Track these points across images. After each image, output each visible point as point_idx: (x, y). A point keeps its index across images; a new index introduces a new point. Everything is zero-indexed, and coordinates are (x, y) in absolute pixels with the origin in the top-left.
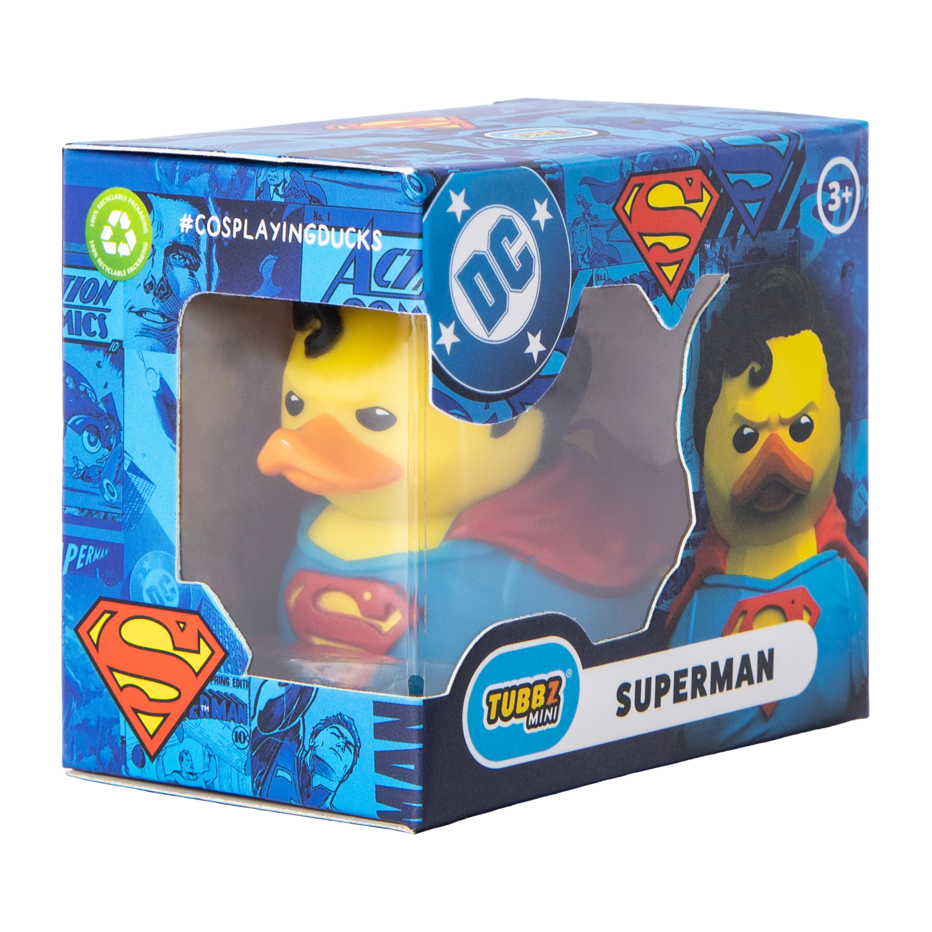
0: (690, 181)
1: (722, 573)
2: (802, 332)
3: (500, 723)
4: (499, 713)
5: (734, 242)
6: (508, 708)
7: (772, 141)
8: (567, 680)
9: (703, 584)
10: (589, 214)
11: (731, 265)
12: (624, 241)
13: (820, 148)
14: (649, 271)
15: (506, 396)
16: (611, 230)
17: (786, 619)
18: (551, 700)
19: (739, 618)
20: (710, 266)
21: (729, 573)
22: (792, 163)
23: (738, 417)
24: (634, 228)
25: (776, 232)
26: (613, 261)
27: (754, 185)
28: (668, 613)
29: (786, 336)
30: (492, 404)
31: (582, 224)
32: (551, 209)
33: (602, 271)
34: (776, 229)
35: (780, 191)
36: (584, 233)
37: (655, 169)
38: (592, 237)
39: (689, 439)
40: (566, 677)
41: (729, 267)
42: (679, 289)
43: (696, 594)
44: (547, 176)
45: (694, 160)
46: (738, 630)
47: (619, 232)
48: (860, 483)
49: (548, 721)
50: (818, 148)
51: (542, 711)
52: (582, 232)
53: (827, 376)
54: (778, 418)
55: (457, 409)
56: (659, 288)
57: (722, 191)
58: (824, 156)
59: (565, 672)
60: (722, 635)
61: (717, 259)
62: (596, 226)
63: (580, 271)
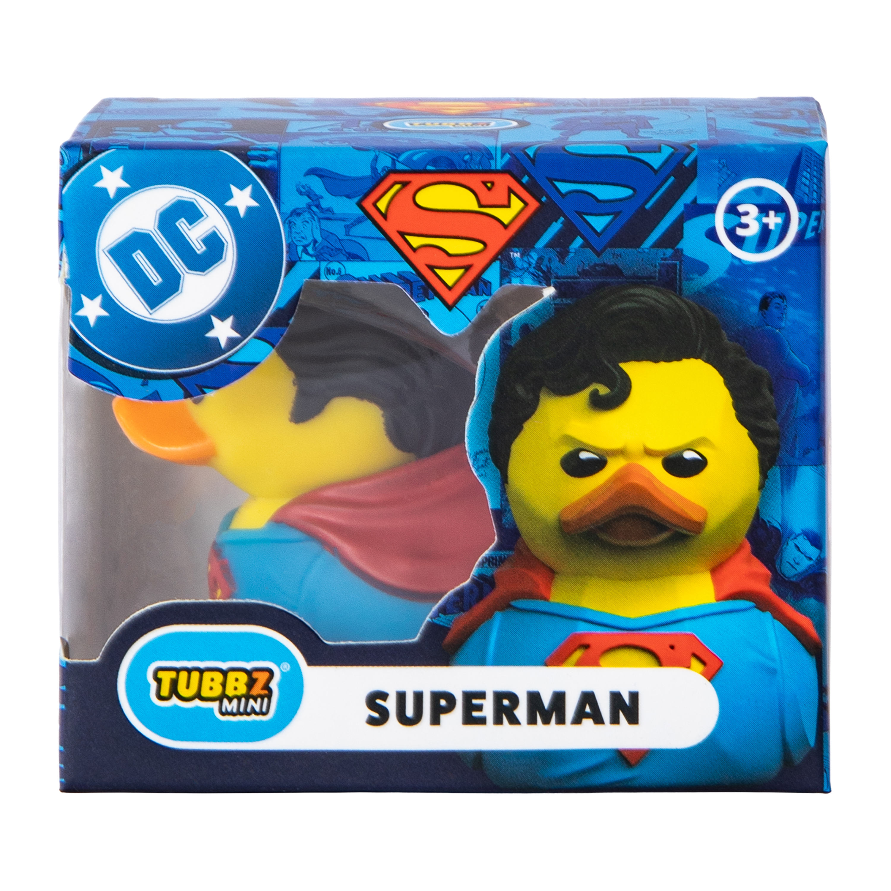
0: (489, 185)
1: (546, 599)
2: (685, 361)
3: (175, 700)
4: (174, 690)
5: (563, 255)
6: (188, 687)
7: (639, 152)
8: (283, 674)
9: (510, 606)
10: (318, 206)
11: (557, 277)
12: (373, 238)
13: (724, 166)
14: (414, 272)
15: (175, 377)
16: (353, 225)
17: (660, 663)
18: (257, 690)
19: (575, 650)
20: (520, 276)
21: (557, 601)
22: (672, 179)
23: (568, 439)
24: (391, 228)
25: (640, 250)
26: (353, 257)
27: (600, 197)
28: (449, 629)
29: (656, 361)
30: (151, 382)
31: (307, 216)
32: (256, 195)
33: (335, 266)
34: (639, 246)
35: (648, 206)
36: (309, 226)
37: (430, 168)
38: (321, 229)
39: (481, 452)
40: (281, 671)
41: (552, 280)
42: (464, 294)
43: (498, 616)
44: (253, 163)
45: (499, 163)
46: (574, 663)
47: (367, 228)
48: (799, 535)
49: (254, 711)
50: (721, 166)
51: (243, 700)
52: (305, 223)
53: (733, 412)
54: (642, 448)
55: (101, 381)
56: (430, 291)
57: (544, 199)
58: (729, 176)
59: (279, 666)
60: (546, 665)
61: (532, 270)
62: (329, 219)
63: (299, 263)
